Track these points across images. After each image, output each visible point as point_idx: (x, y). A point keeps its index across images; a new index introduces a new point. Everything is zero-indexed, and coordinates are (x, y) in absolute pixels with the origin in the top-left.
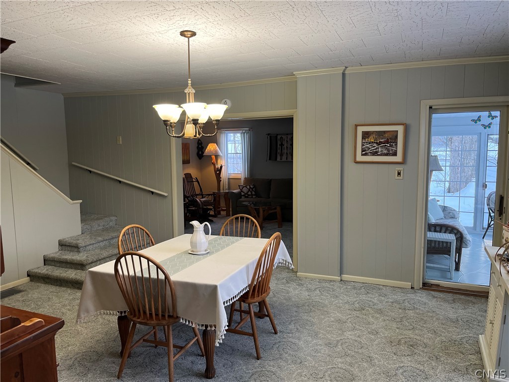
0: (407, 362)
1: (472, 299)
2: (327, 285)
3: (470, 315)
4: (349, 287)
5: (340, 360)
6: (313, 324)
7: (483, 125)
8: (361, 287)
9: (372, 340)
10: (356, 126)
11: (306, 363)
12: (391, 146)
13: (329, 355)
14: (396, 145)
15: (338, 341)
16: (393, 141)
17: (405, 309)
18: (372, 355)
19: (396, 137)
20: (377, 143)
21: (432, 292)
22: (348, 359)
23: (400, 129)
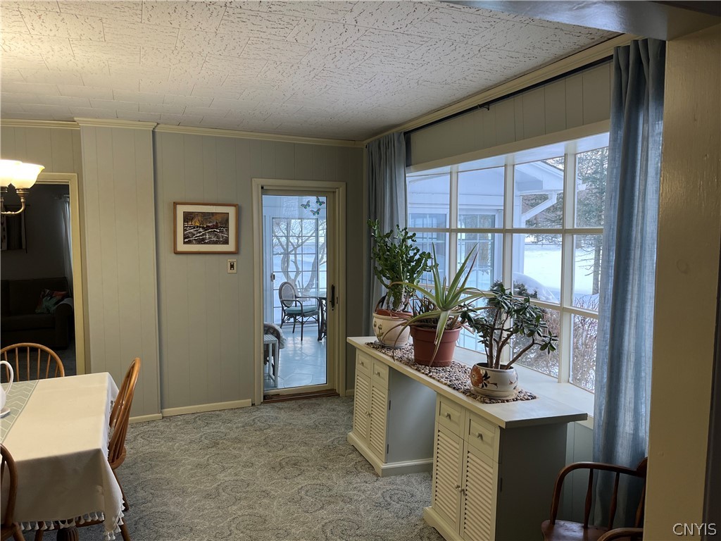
0: (302, 481)
1: (314, 401)
2: (146, 428)
3: (322, 417)
4: (179, 423)
5: (235, 508)
6: (169, 482)
7: (312, 211)
8: (194, 419)
9: (253, 474)
10: (175, 204)
11: (198, 528)
12: (222, 232)
13: (219, 508)
14: (227, 230)
15: (217, 489)
16: (224, 226)
17: (261, 430)
18: (264, 488)
19: (227, 221)
20: (203, 228)
21: (275, 404)
22: (244, 503)
23: (231, 211)
